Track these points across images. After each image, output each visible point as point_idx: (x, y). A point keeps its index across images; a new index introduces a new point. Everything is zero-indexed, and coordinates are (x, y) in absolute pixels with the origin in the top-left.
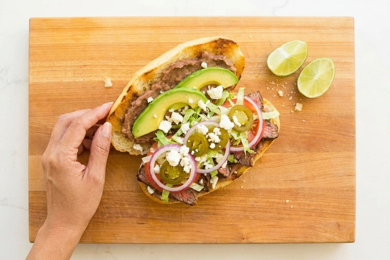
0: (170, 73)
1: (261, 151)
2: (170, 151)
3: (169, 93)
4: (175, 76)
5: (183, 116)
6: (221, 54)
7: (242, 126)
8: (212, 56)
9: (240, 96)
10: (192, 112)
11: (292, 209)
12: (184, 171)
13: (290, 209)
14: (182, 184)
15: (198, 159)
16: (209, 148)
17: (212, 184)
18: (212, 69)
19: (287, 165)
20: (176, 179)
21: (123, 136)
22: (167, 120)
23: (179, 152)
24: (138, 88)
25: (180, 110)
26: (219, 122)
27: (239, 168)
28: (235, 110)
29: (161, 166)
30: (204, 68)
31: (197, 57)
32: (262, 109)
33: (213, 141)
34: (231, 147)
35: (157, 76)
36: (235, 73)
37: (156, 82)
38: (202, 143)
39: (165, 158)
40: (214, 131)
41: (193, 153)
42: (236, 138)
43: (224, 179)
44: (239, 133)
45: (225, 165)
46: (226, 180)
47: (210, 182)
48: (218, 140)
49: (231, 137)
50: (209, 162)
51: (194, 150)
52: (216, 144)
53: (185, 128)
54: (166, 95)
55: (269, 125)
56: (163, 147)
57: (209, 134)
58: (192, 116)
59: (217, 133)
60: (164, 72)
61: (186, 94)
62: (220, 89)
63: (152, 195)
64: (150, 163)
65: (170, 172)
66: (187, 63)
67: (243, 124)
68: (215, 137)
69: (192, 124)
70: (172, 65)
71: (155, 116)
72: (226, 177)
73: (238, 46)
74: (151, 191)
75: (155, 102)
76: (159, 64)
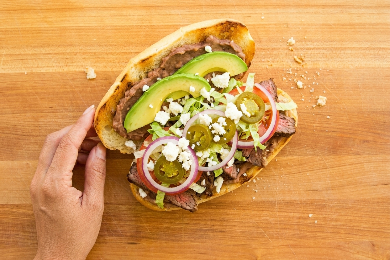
0: (170, 59)
1: (276, 150)
2: (167, 144)
3: (167, 80)
4: (175, 62)
5: (183, 106)
6: (228, 38)
7: (252, 116)
8: (217, 41)
9: (250, 84)
10: (193, 101)
11: (316, 225)
12: (183, 167)
13: (313, 225)
14: (180, 184)
15: (199, 154)
16: (213, 141)
17: (216, 187)
18: (218, 54)
19: (307, 171)
20: (173, 177)
21: (114, 131)
22: (164, 111)
23: (177, 146)
24: (133, 76)
25: (179, 100)
26: (224, 111)
27: (248, 169)
28: (243, 98)
29: (156, 162)
30: (208, 53)
31: (200, 42)
32: (276, 99)
33: (217, 133)
34: (238, 142)
35: (155, 63)
36: (244, 60)
37: (154, 70)
38: (204, 135)
39: (160, 153)
40: (218, 121)
41: (193, 146)
42: (245, 130)
43: (231, 182)
44: (248, 124)
45: (231, 163)
46: (234, 183)
47: (213, 184)
48: (223, 132)
49: (238, 129)
50: (212, 158)
51: (195, 143)
52: (221, 136)
53: (184, 119)
54: (164, 82)
55: (284, 118)
56: (158, 139)
57: (212, 124)
58: (193, 106)
59: (222, 123)
60: (163, 59)
61: (187, 81)
62: (226, 76)
63: (144, 199)
64: (143, 158)
65: (165, 169)
66: (190, 49)
67: (253, 114)
68: (219, 129)
69: (193, 114)
70: (172, 50)
71: (151, 106)
72: (232, 179)
73: (247, 30)
74: (143, 194)
75: (151, 90)
76: (158, 51)
